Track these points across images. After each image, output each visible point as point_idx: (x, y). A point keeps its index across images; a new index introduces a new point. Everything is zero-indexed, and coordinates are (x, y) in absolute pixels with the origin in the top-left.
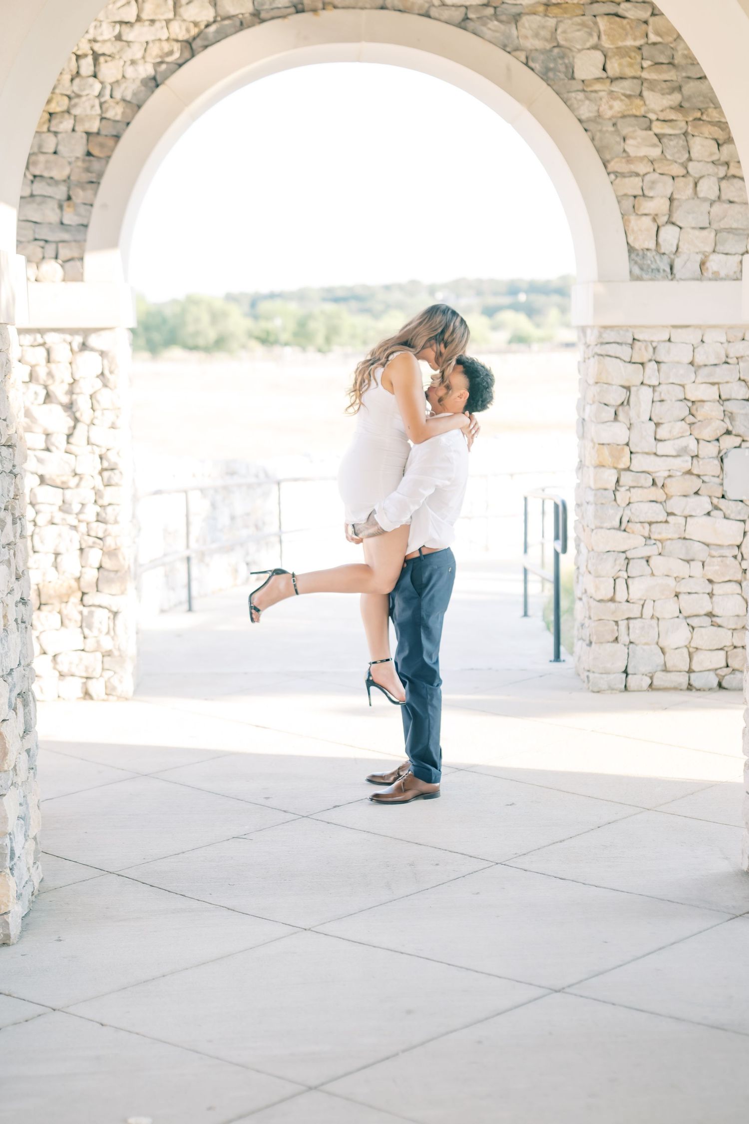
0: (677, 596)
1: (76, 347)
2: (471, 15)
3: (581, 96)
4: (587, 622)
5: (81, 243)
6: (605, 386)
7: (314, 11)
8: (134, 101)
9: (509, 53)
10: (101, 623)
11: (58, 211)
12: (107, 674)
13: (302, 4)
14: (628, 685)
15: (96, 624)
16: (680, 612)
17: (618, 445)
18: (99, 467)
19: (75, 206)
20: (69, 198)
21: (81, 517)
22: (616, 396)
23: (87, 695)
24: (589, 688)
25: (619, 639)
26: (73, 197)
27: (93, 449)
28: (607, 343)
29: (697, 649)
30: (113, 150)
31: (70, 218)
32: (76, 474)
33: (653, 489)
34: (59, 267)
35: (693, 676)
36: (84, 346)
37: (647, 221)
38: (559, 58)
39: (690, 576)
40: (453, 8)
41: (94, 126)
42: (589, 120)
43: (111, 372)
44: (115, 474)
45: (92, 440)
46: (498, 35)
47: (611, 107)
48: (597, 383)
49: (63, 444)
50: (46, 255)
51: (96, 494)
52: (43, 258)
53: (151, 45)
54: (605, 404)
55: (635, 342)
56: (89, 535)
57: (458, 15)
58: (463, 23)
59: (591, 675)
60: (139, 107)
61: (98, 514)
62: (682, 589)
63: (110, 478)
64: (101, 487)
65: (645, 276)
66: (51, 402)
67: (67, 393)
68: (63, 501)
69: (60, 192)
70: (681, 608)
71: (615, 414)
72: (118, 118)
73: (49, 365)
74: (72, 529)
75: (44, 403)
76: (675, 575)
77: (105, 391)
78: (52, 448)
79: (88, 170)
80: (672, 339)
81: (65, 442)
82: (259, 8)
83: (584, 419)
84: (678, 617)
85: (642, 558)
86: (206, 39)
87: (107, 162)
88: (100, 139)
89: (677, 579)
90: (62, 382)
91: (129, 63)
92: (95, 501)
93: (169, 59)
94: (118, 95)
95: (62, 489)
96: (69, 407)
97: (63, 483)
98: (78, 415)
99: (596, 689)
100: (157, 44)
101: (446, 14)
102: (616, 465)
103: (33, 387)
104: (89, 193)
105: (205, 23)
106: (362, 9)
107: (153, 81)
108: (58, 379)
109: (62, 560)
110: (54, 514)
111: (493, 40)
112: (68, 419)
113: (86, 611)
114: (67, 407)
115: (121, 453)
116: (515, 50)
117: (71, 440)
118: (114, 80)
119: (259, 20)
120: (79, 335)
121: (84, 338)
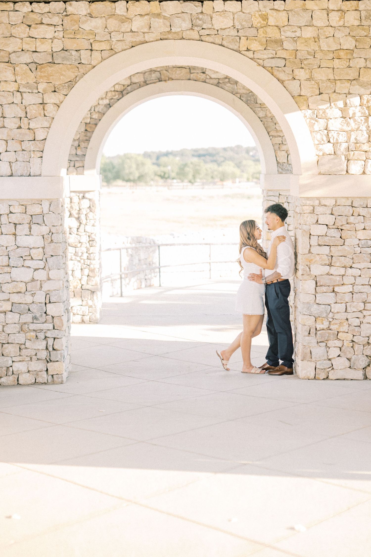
1: (80, 197)
2: (220, 82)
3: (259, 109)
5: (83, 161)
7: (165, 81)
8: (102, 112)
9: (234, 94)
10: (88, 296)
11: (75, 150)
12: (90, 314)
13: (161, 78)
15: (86, 296)
18: (88, 240)
19: (81, 148)
20: (79, 146)
21: (82, 257)
23: (83, 321)
26: (80, 145)
27: (86, 234)
28: (270, 196)
30: (95, 129)
31: (79, 152)
32: (80, 242)
34: (75, 169)
36: (83, 197)
37: (284, 153)
38: (252, 96)
40: (214, 79)
41: (88, 121)
42: (262, 118)
43: (93, 206)
44: (94, 242)
45: (86, 230)
46: (230, 88)
49: (76, 232)
50: (71, 166)
51: (87, 249)
52: (70, 166)
53: (108, 93)
55: (280, 195)
56: (84, 264)
57: (216, 82)
58: (218, 84)
60: (104, 114)
61: (88, 257)
63: (92, 244)
64: (89, 247)
65: (283, 172)
66: (72, 217)
67: (77, 214)
68: (75, 252)
69: (76, 143)
72: (97, 118)
73: (71, 204)
74: (78, 262)
75: (69, 217)
77: (91, 213)
78: (72, 233)
79: (86, 136)
81: (76, 231)
82: (146, 80)
86: (128, 90)
87: (93, 133)
88: (90, 125)
90: (76, 210)
91: (100, 99)
92: (87, 252)
93: (114, 98)
94: (96, 110)
95: (75, 247)
96: (78, 219)
97: (76, 245)
98: (81, 221)
100: (110, 92)
101: (212, 81)
104: (86, 144)
105: (127, 85)
106: (182, 80)
107: (109, 105)
108: (74, 209)
109: (75, 273)
110: (72, 257)
111: (228, 90)
112: (78, 223)
113: (83, 291)
114: (77, 219)
115: (96, 235)
116: (236, 94)
117: (78, 230)
118: (95, 105)
119: (146, 84)
120: (82, 193)
121: (84, 194)
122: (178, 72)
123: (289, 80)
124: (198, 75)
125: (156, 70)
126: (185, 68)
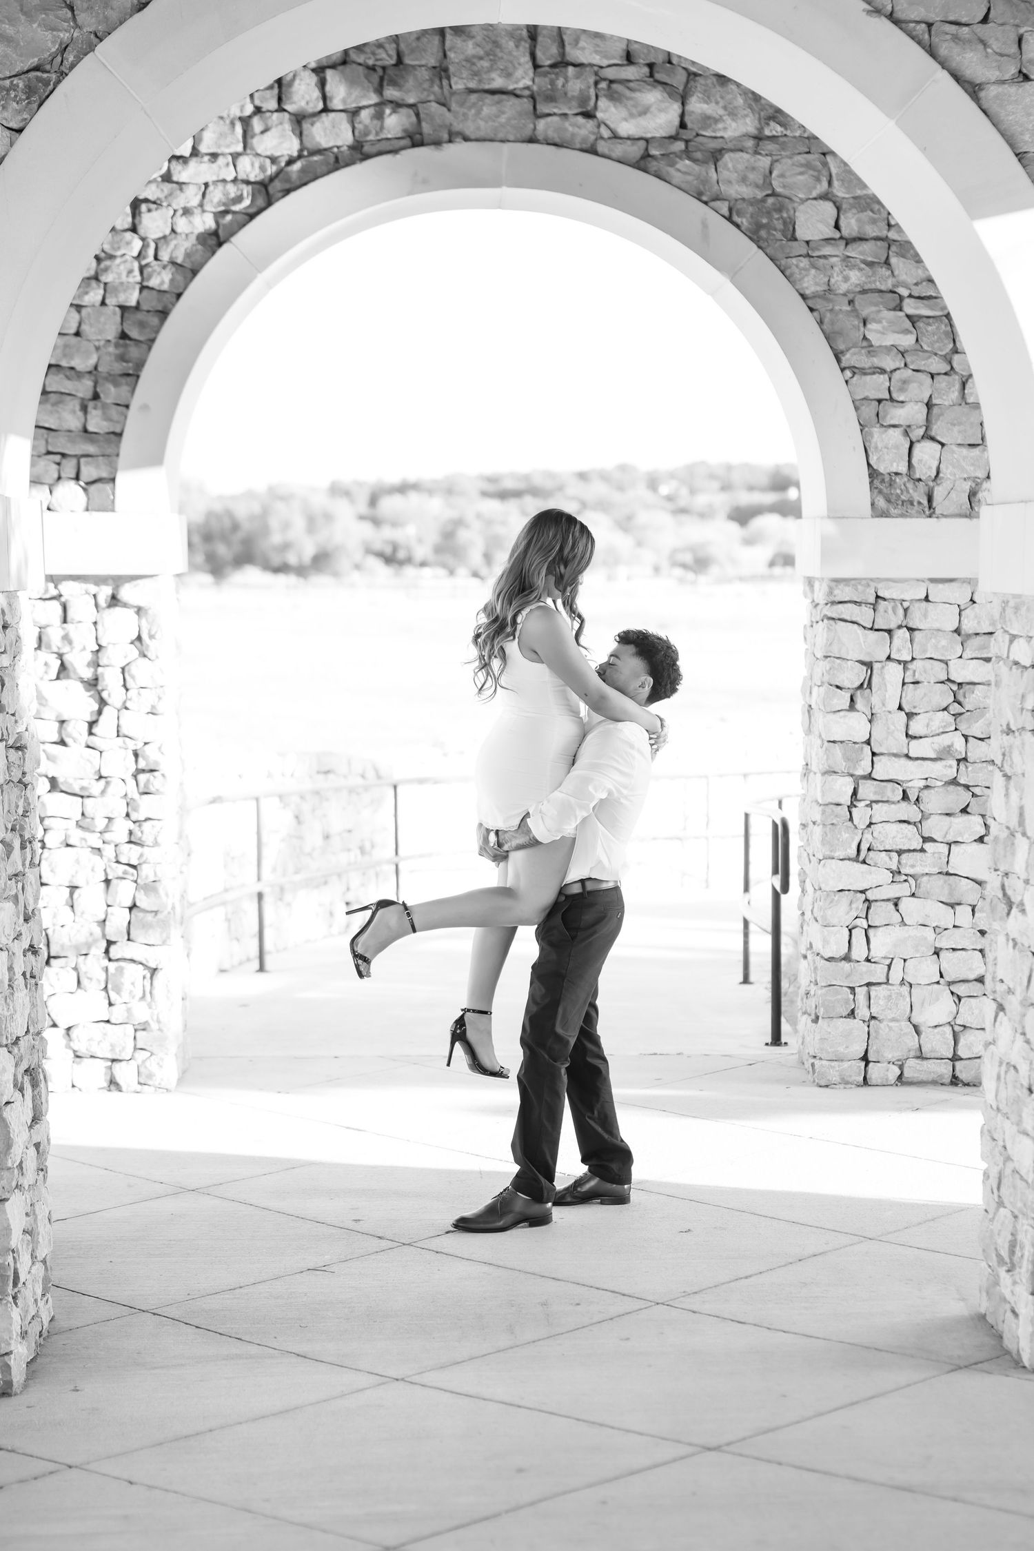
0: (937, 953)
1: (102, 602)
2: (654, 152)
3: (804, 262)
4: (813, 989)
5: (111, 458)
6: (838, 661)
7: (437, 143)
8: (188, 265)
9: (706, 203)
10: (133, 984)
11: (80, 414)
12: (141, 1056)
13: (421, 134)
14: (868, 1077)
15: (127, 986)
16: (942, 976)
17: (854, 743)
18: (133, 768)
19: (105, 407)
20: (96, 397)
21: (107, 836)
22: (852, 676)
23: (113, 1083)
24: (814, 1081)
25: (856, 1012)
26: (102, 395)
27: (124, 742)
28: (841, 602)
29: (965, 1027)
30: (157, 331)
31: (96, 423)
32: (101, 777)
33: (904, 804)
34: (81, 490)
35: (958, 1064)
36: (114, 600)
37: (896, 434)
38: (775, 210)
39: (954, 926)
40: (629, 142)
41: (132, 298)
42: (816, 296)
43: (151, 637)
44: (154, 777)
45: (124, 730)
46: (690, 178)
47: (846, 279)
48: (826, 657)
49: (83, 736)
50: (63, 475)
51: (128, 804)
52: (59, 478)
53: (211, 188)
54: (838, 687)
55: (880, 601)
56: (118, 862)
57: (635, 151)
58: (642, 163)
59: (817, 1062)
60: (194, 273)
61: (131, 833)
62: (943, 943)
63: (148, 781)
64: (136, 796)
65: (893, 511)
66: (68, 677)
67: (89, 665)
68: (83, 814)
69: (84, 388)
70: (942, 970)
71: (852, 700)
72: (165, 287)
73: (65, 625)
74: (94, 854)
75: (58, 678)
76: (934, 925)
77: (143, 662)
78: (67, 740)
79: (122, 358)
80: (930, 598)
81: (86, 733)
82: (361, 140)
83: (810, 706)
84: (938, 983)
85: (888, 900)
86: (288, 180)
87: (150, 348)
88: (140, 316)
89: (937, 930)
90: (84, 649)
91: (180, 212)
92: (128, 815)
93: (237, 208)
94: (165, 256)
95: (82, 797)
96: (93, 684)
97: (82, 788)
98: (105, 695)
99: (823, 1084)
100: (220, 186)
101: (619, 149)
102: (851, 772)
103: (44, 655)
104: (124, 389)
105: (286, 158)
106: (502, 141)
107: (214, 238)
108: (77, 644)
109: (80, 895)
110: (69, 832)
111: (683, 186)
112: (91, 700)
113: (112, 967)
114: (90, 685)
115: (163, 749)
116: (713, 200)
117: (95, 730)
118: (160, 235)
119: (359, 156)
120: (107, 585)
121: (113, 589)
122: (486, 111)
123: (1003, 82)
124: (567, 124)
125: (401, 102)
126: (517, 96)
